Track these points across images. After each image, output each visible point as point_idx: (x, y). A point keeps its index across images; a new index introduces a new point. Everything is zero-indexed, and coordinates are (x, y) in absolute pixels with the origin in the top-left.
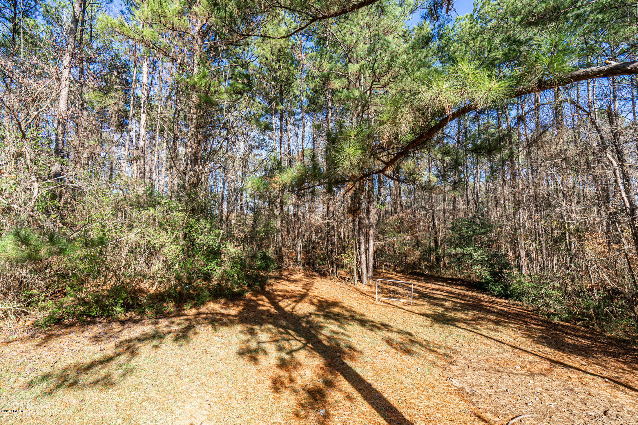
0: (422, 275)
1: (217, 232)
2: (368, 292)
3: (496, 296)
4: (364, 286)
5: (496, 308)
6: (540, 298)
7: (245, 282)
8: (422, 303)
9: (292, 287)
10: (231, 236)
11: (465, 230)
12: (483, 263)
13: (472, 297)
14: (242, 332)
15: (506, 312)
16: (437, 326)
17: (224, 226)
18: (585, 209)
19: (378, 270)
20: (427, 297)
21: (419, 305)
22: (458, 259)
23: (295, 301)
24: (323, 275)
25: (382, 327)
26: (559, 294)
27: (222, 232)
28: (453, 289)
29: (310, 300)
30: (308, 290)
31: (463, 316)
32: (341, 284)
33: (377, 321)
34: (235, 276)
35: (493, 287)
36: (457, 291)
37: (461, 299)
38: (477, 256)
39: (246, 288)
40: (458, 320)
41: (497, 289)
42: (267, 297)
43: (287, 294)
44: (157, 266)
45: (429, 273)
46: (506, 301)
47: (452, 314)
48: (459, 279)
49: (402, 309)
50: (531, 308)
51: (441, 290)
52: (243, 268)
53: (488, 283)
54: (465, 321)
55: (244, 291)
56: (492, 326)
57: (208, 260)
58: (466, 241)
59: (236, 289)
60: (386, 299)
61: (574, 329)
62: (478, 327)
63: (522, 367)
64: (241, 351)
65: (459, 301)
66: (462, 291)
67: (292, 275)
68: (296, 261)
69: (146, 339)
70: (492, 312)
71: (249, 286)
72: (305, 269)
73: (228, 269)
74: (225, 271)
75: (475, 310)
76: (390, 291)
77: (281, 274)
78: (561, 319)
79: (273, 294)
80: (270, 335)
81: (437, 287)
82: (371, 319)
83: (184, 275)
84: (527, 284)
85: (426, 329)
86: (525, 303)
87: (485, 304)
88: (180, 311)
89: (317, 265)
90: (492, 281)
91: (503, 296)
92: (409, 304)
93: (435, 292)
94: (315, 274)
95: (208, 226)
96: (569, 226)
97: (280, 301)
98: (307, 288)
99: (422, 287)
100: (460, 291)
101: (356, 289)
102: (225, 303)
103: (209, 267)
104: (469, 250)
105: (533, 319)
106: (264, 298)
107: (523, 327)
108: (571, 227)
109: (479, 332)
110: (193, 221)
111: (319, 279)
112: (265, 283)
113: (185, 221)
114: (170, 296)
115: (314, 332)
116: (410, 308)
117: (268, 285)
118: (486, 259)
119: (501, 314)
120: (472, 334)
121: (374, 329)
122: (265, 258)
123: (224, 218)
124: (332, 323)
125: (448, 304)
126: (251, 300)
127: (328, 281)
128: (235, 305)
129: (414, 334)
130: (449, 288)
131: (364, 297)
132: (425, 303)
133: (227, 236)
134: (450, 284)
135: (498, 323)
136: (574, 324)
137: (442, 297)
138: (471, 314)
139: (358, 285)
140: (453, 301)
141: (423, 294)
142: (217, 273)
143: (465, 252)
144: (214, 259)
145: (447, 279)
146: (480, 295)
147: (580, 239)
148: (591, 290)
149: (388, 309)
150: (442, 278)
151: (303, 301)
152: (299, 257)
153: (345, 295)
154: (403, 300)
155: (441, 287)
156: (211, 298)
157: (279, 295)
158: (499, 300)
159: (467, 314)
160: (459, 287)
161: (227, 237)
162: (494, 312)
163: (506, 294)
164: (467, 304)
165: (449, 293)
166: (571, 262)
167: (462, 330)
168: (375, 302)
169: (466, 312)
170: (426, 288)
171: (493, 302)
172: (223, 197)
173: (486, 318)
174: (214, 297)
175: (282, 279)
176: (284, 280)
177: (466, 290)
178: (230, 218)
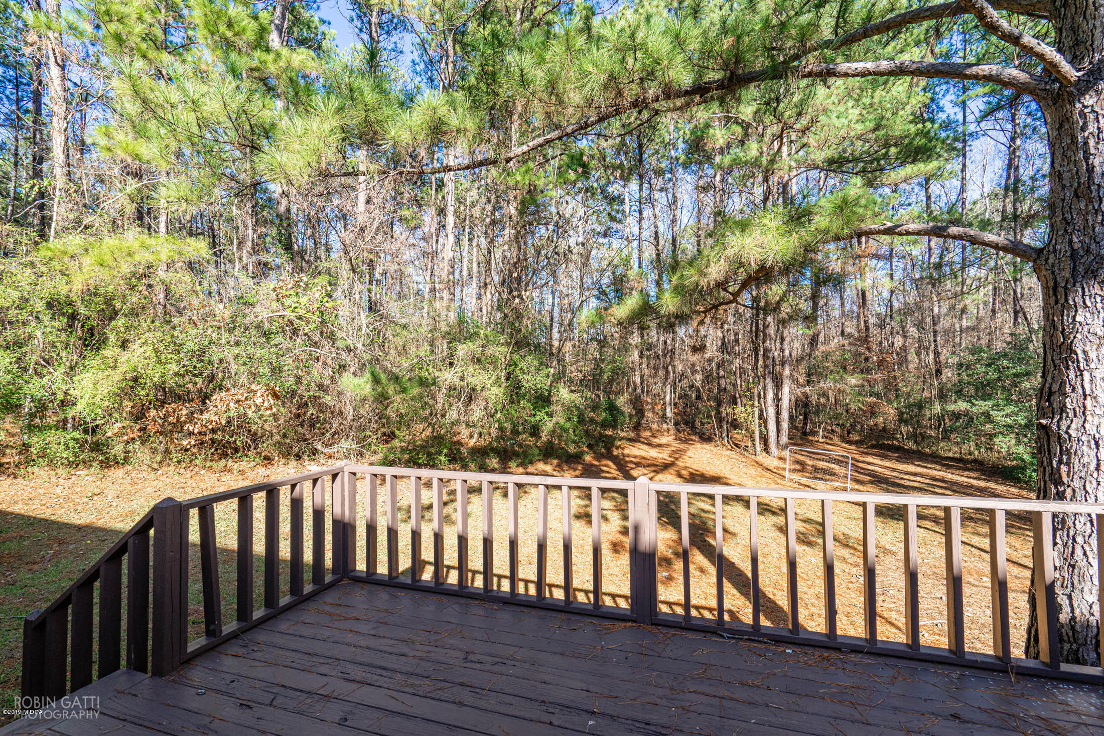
0: (898, 449)
1: (546, 371)
2: (778, 468)
4: (771, 458)
7: (583, 440)
9: (653, 453)
10: (564, 376)
11: (981, 369)
13: (983, 489)
14: (579, 497)
17: (555, 363)
19: (811, 438)
21: (862, 492)
23: (654, 471)
24: (707, 439)
25: (780, 512)
27: (552, 371)
28: (950, 476)
29: (678, 471)
30: (677, 459)
31: (939, 513)
32: (732, 454)
33: (776, 505)
34: (571, 431)
36: (957, 478)
38: (1002, 417)
39: (586, 449)
40: (924, 518)
42: (614, 463)
43: (643, 461)
44: (477, 413)
45: (914, 447)
48: (973, 461)
51: (923, 476)
52: (581, 421)
53: (1024, 469)
54: (936, 520)
55: (582, 453)
56: (985, 530)
57: (535, 408)
59: (572, 449)
60: (804, 480)
64: (578, 514)
66: (966, 480)
67: (655, 437)
68: (664, 416)
69: (474, 491)
71: (590, 446)
72: (678, 430)
73: (562, 421)
74: (557, 423)
76: (816, 469)
77: (639, 436)
79: (623, 459)
80: (614, 504)
81: (918, 470)
83: (508, 425)
88: (505, 468)
89: (698, 424)
90: (1032, 464)
92: (845, 489)
93: (907, 477)
94: (693, 437)
95: (535, 363)
97: (632, 469)
98: (677, 456)
99: (886, 468)
100: (963, 479)
101: (757, 463)
102: (559, 465)
103: (538, 418)
104: (984, 405)
106: (610, 463)
110: (518, 357)
111: (699, 445)
112: (613, 445)
113: (508, 358)
114: (493, 450)
115: (673, 507)
117: (617, 448)
119: (1024, 517)
121: (768, 514)
122: (612, 408)
123: (554, 351)
124: (703, 501)
126: (593, 465)
127: (712, 448)
128: (570, 468)
130: (942, 473)
131: (767, 474)
133: (558, 378)
134: (948, 467)
139: (762, 457)
141: (880, 477)
142: (548, 426)
143: (976, 409)
144: (544, 407)
145: (947, 458)
146: (1002, 489)
150: (937, 457)
151: (666, 472)
152: (668, 410)
153: (735, 469)
154: (837, 484)
155: (925, 470)
156: (541, 457)
157: (631, 462)
160: (967, 473)
161: (560, 378)
165: (937, 480)
168: (784, 483)
170: (894, 470)
172: (552, 319)
174: (544, 456)
175: (640, 442)
176: (643, 443)
177: (980, 479)
178: (563, 350)
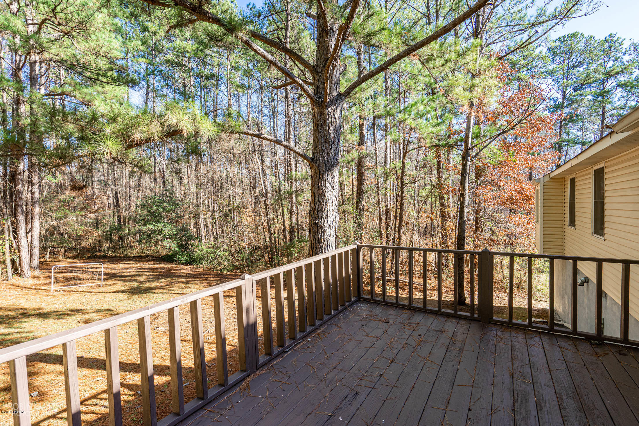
0: (105, 257)
2: (34, 285)
3: (183, 264)
4: (25, 279)
5: (184, 273)
6: (215, 259)
8: (113, 282)
11: (155, 207)
12: (173, 236)
13: (163, 269)
15: (192, 274)
16: (135, 297)
18: (243, 192)
20: (118, 276)
21: (110, 285)
22: (149, 236)
25: (72, 313)
26: (227, 254)
28: (143, 265)
31: (158, 284)
33: (63, 310)
35: (180, 257)
36: (147, 266)
37: (153, 272)
38: (167, 231)
40: (154, 288)
41: (183, 258)
45: (113, 255)
46: (191, 266)
47: (148, 285)
48: (148, 256)
49: (90, 292)
50: (209, 268)
51: (132, 268)
53: (176, 254)
54: (161, 288)
56: (183, 285)
58: (156, 218)
60: (65, 288)
61: (235, 275)
62: (172, 289)
63: (206, 305)
65: (152, 274)
66: (152, 266)
70: (182, 277)
75: (167, 278)
76: (67, 279)
78: (228, 271)
81: (126, 266)
82: (53, 310)
84: (207, 250)
85: (125, 302)
86: (205, 265)
87: (175, 272)
90: (179, 252)
91: (189, 263)
92: (99, 286)
93: (124, 271)
96: (233, 204)
100: (150, 266)
104: (160, 226)
105: (210, 275)
107: (205, 281)
108: (235, 205)
109: (174, 292)
116: (101, 290)
118: (175, 233)
119: (189, 276)
120: (168, 294)
121: (63, 316)
125: (141, 278)
129: (114, 309)
130: (139, 265)
132: (116, 282)
134: (139, 261)
135: (187, 283)
136: (236, 272)
137: (133, 274)
138: (164, 282)
140: (146, 275)
141: (111, 275)
143: (156, 228)
145: (134, 257)
146: (169, 266)
147: (240, 213)
148: (245, 248)
149: (73, 296)
150: (129, 257)
154: (90, 285)
155: (130, 266)
158: (186, 267)
159: (160, 282)
160: (149, 263)
162: (183, 276)
163: (191, 262)
164: (159, 275)
165: (140, 269)
166: (234, 231)
167: (159, 295)
168: (50, 293)
169: (160, 281)
170: (114, 269)
171: (181, 269)
173: (178, 282)
177: (156, 264)
